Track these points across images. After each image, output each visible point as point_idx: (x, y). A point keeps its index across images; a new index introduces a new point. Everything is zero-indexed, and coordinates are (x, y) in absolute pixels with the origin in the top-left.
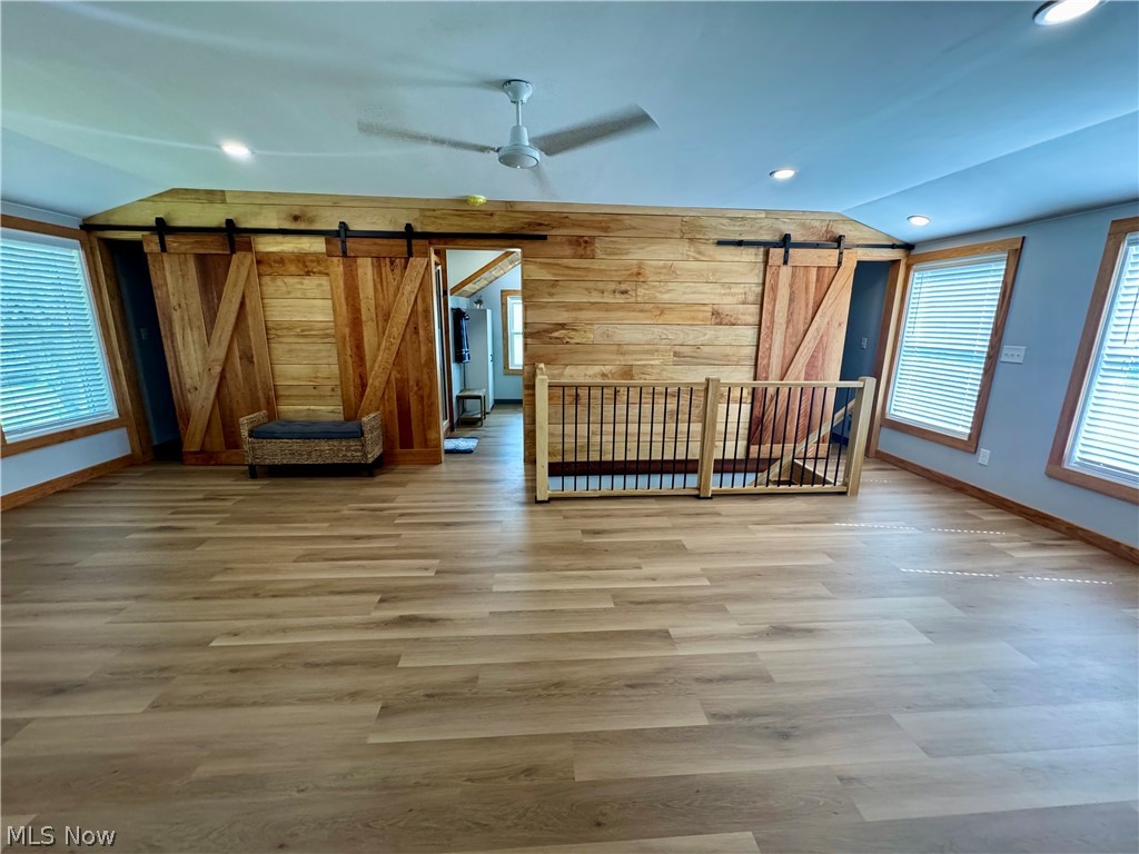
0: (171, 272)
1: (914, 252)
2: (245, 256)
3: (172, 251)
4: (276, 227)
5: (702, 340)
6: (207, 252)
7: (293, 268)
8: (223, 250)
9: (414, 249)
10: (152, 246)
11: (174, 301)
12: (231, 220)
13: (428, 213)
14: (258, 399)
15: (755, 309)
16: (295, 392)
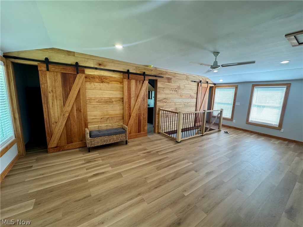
0: (50, 79)
1: (216, 85)
2: (82, 76)
3: (52, 71)
4: (93, 67)
5: (189, 101)
6: (67, 72)
7: (97, 80)
8: (74, 72)
9: (146, 78)
10: (42, 68)
11: (50, 89)
12: (77, 62)
13: (138, 68)
14: (82, 124)
15: (196, 95)
16: (95, 120)
